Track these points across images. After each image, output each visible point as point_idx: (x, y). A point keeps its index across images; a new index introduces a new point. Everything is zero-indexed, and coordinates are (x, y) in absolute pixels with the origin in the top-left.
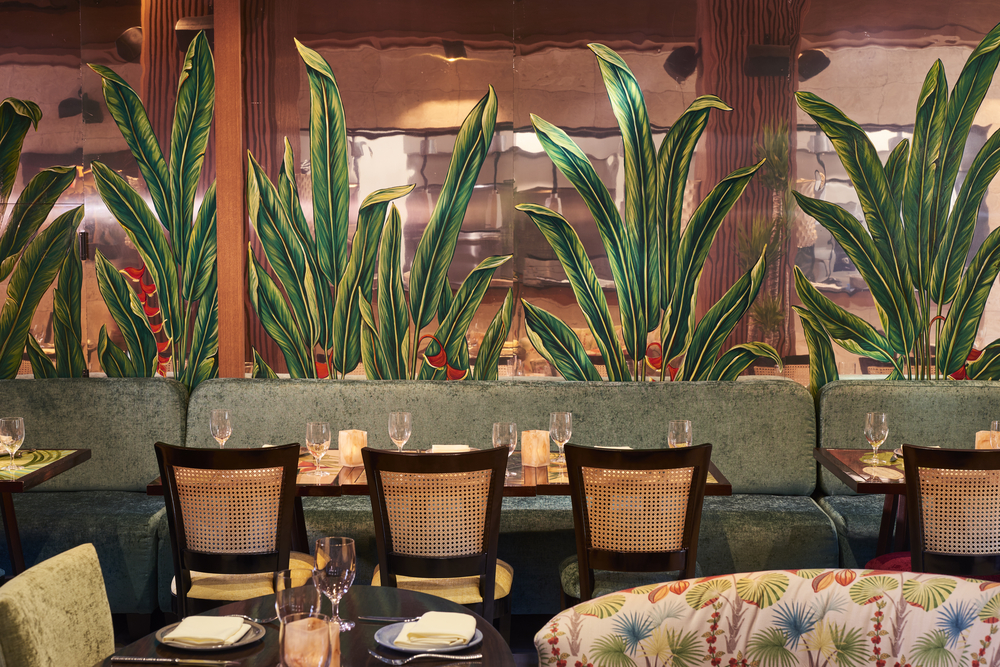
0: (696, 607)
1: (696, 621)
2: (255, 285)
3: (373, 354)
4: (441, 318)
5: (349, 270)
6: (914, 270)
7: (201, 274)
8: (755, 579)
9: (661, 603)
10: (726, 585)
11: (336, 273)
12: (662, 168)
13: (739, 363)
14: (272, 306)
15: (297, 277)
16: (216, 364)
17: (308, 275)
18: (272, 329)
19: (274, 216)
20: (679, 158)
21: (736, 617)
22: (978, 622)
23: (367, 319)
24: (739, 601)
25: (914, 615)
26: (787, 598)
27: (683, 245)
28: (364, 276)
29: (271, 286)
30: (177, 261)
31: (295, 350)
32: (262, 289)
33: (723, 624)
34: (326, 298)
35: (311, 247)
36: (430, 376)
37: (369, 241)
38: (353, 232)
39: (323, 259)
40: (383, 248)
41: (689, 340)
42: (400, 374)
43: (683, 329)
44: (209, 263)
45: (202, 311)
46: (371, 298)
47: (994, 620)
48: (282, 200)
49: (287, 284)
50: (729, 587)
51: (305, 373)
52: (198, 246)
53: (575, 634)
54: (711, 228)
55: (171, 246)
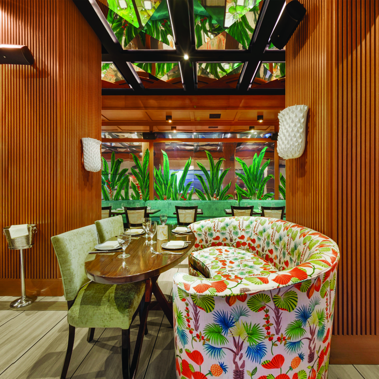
0: (212, 223)
1: (212, 225)
2: (155, 186)
3: (173, 196)
4: (183, 191)
5: (169, 184)
6: (253, 184)
7: (147, 184)
8: (221, 219)
9: (206, 222)
10: (216, 219)
11: (167, 184)
12: (216, 169)
13: (227, 198)
14: (158, 189)
15: (161, 185)
16: (149, 198)
17: (163, 184)
18: (158, 193)
19: (158, 176)
20: (218, 167)
21: (218, 224)
22: (254, 222)
23: (172, 191)
24: (218, 222)
25: (245, 222)
26: (226, 221)
27: (219, 180)
28: (171, 185)
29: (157, 186)
30: (143, 182)
31: (161, 196)
32: (156, 187)
33: (216, 225)
34: (166, 188)
35: (164, 180)
36: (181, 200)
37: (172, 180)
38: (170, 178)
39: (165, 182)
40: (174, 181)
41: (220, 194)
42: (177, 199)
43: (219, 193)
44: (148, 183)
45: (147, 190)
46: (172, 188)
47: (257, 221)
48: (159, 173)
49: (160, 186)
50: (216, 220)
51: (163, 199)
52: (147, 180)
53: (193, 227)
54: (223, 177)
55: (143, 181)
